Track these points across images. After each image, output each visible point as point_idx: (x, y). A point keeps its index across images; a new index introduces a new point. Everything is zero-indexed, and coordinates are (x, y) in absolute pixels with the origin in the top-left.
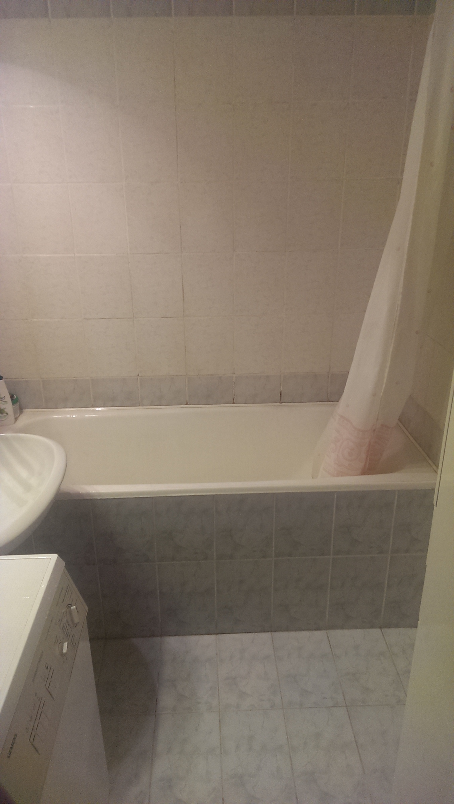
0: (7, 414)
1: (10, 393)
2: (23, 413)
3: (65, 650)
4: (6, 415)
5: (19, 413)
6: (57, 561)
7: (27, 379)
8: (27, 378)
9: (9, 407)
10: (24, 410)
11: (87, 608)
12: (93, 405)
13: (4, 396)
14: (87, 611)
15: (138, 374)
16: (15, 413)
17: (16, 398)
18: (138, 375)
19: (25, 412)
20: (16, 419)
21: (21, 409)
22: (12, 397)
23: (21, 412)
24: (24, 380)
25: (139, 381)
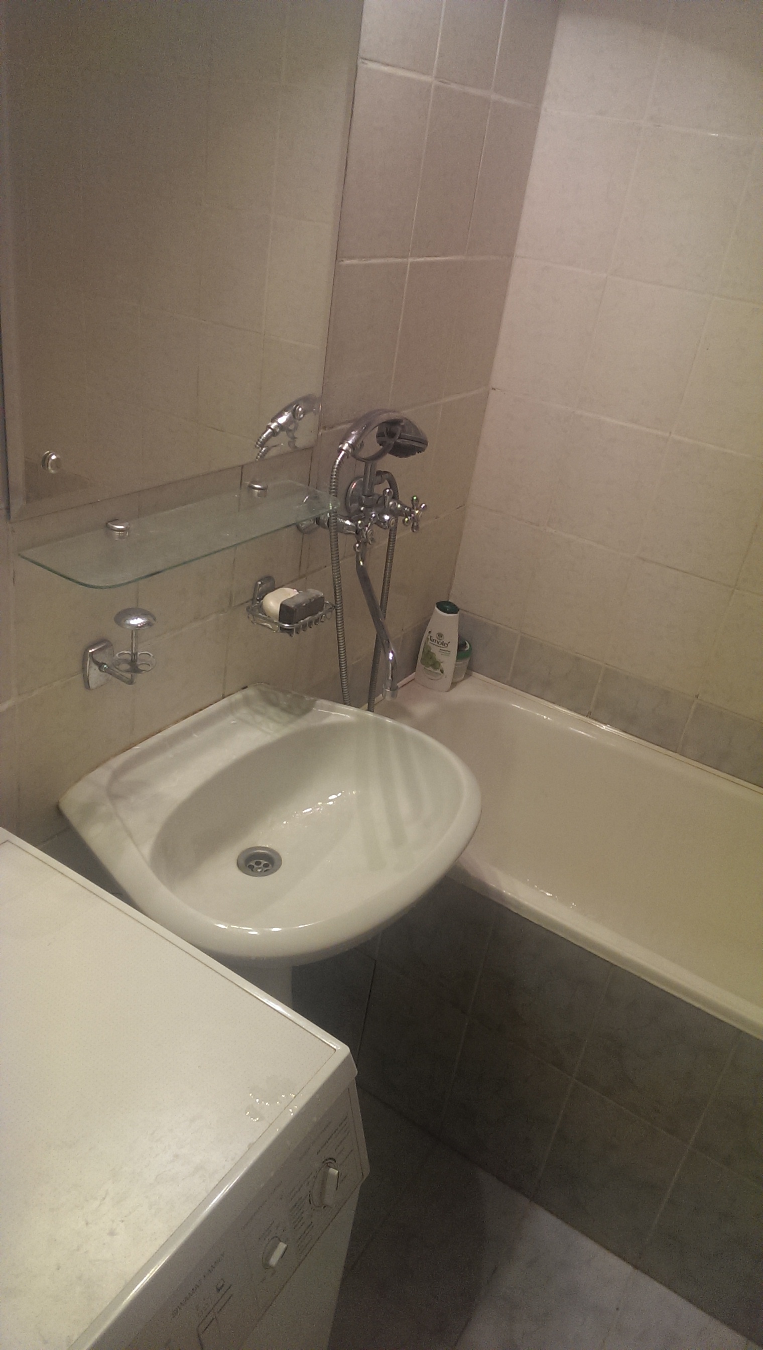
0: (442, 671)
1: (460, 638)
2: (471, 677)
3: (274, 1260)
4: (440, 673)
5: (463, 676)
6: (345, 1062)
7: (498, 625)
8: (498, 623)
9: (449, 660)
10: (474, 672)
11: (367, 1172)
12: (590, 713)
13: (449, 642)
14: (365, 1178)
15: (698, 695)
16: (456, 673)
17: (467, 650)
18: (697, 697)
19: (475, 677)
20: (454, 684)
21: (470, 670)
22: (461, 646)
23: (468, 675)
24: (494, 624)
25: (693, 707)
